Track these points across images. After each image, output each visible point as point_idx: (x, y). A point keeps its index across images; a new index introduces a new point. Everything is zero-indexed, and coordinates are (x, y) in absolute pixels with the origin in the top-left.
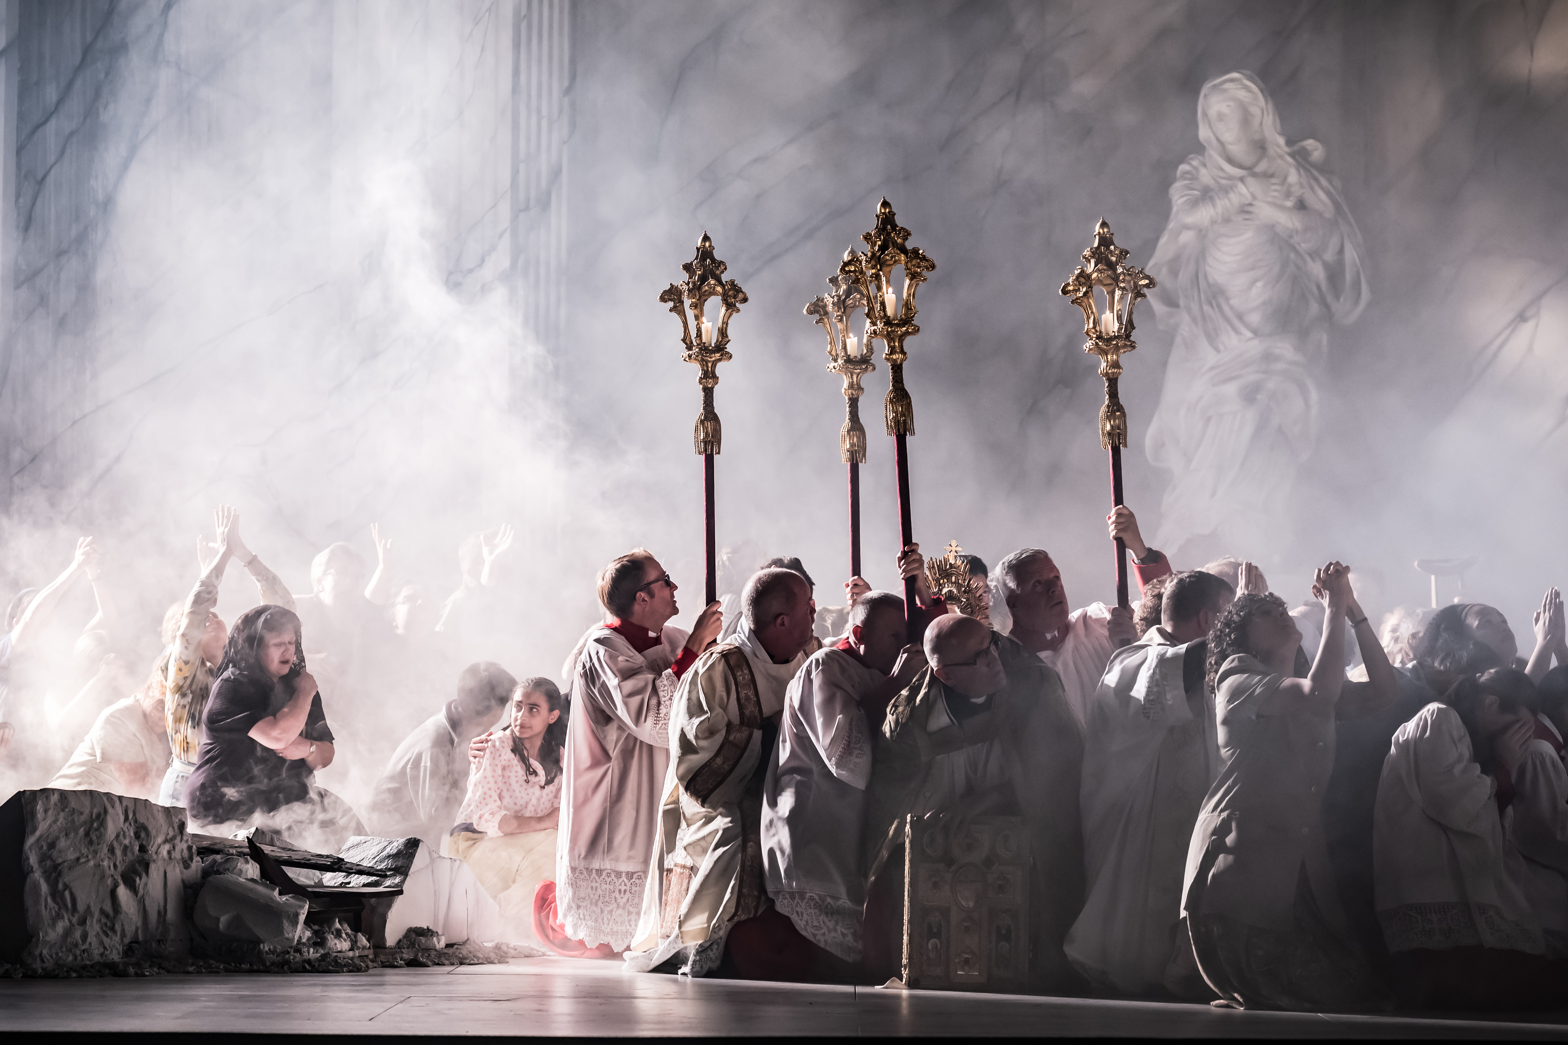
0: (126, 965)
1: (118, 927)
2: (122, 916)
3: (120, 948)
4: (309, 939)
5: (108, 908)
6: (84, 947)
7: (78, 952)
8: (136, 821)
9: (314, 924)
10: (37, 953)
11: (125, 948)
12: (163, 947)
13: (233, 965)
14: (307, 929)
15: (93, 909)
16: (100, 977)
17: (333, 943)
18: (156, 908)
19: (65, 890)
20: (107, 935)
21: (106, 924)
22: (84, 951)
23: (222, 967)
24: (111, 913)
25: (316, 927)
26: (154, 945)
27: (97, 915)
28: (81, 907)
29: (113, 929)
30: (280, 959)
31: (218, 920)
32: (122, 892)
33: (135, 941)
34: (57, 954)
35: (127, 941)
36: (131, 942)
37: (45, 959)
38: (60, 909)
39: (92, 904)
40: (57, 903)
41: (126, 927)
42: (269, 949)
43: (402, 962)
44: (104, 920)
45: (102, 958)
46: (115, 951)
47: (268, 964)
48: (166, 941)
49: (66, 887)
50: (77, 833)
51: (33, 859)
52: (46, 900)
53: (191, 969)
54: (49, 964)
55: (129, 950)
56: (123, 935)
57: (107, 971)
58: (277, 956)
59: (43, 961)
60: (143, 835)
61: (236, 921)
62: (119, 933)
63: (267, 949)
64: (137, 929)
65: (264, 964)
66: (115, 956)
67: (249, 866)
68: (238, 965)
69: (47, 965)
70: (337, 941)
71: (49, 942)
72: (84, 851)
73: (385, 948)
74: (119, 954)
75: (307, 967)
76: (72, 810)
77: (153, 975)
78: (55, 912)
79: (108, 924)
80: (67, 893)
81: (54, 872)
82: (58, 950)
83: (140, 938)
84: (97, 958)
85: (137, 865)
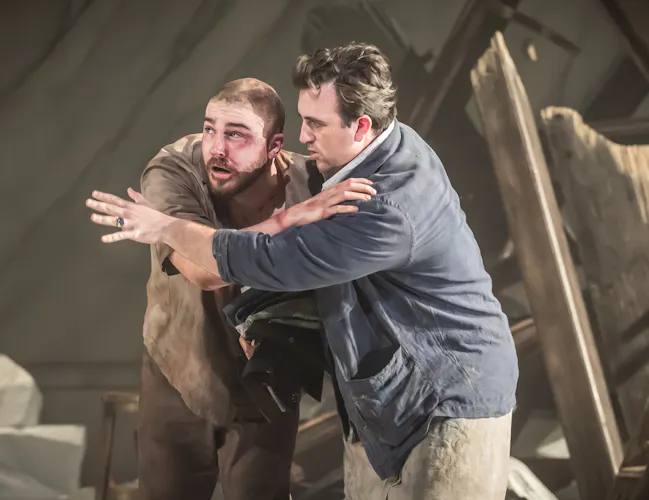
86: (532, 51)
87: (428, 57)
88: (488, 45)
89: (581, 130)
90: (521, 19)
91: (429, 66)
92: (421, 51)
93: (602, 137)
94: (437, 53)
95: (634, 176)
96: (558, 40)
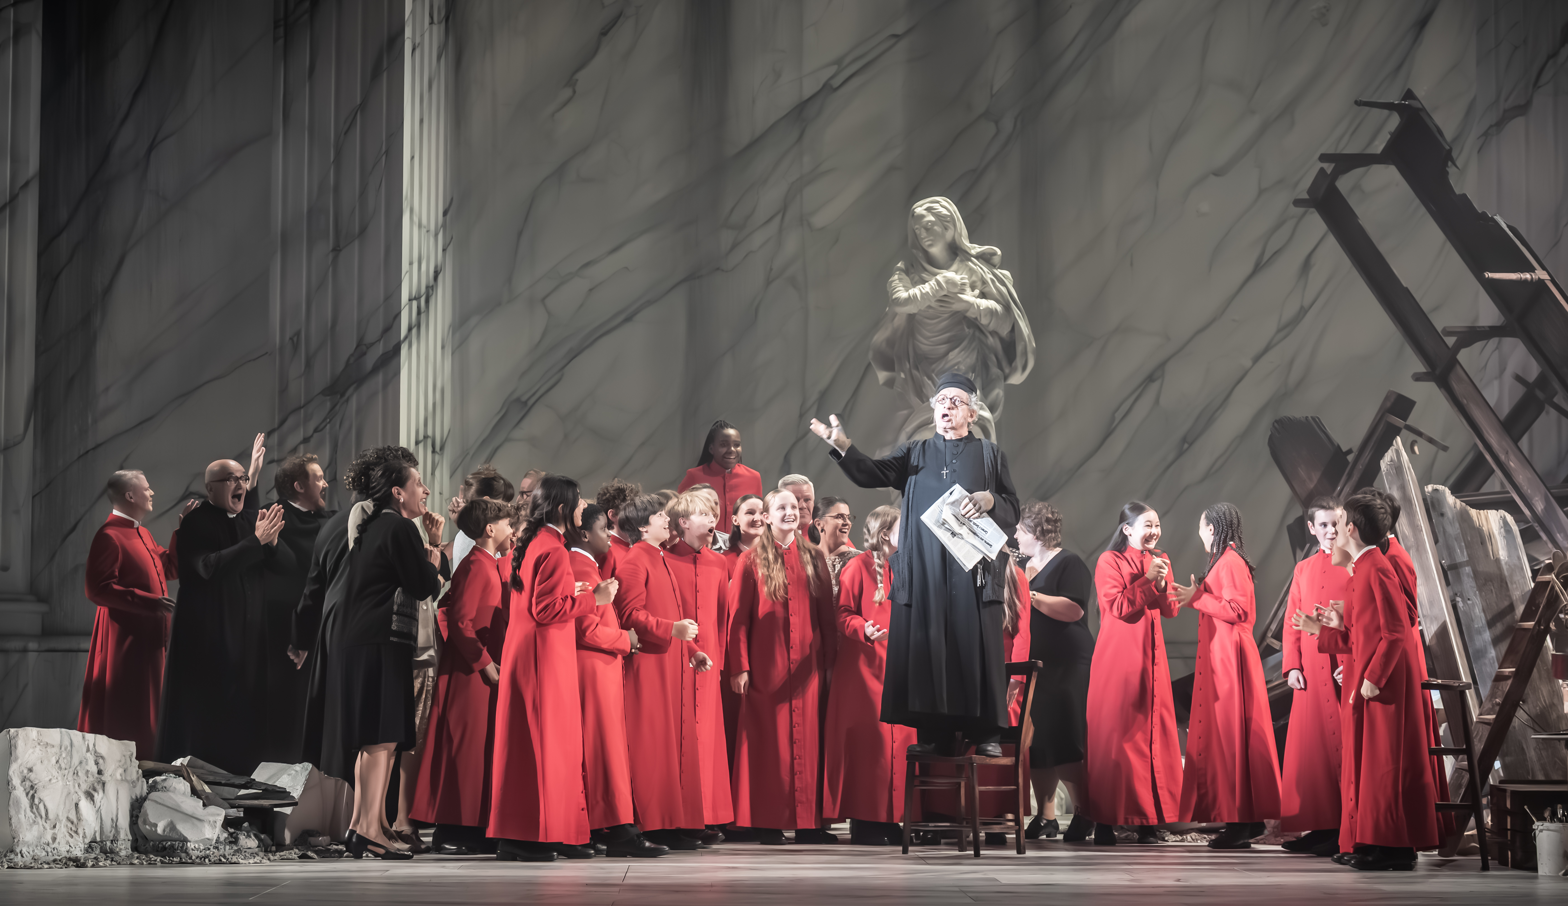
0: (86, 859)
1: (80, 831)
2: (83, 823)
3: (82, 846)
4: (226, 839)
5: (73, 817)
6: (53, 846)
7: (49, 850)
8: (96, 752)
9: (231, 828)
10: (18, 850)
11: (86, 846)
12: (115, 845)
13: (168, 859)
14: (224, 832)
15: (61, 818)
16: (66, 868)
17: (245, 842)
18: (110, 817)
19: (39, 803)
20: (72, 837)
21: (71, 829)
22: (54, 849)
23: (158, 860)
24: (75, 821)
25: (232, 830)
26: (109, 844)
27: (64, 820)
28: (51, 816)
29: (76, 832)
30: (203, 853)
31: (156, 825)
32: (84, 804)
33: (94, 841)
34: (33, 851)
35: (87, 841)
36: (90, 842)
37: (24, 855)
38: (36, 817)
39: (60, 814)
40: (34, 813)
41: (86, 831)
42: (195, 847)
43: (296, 856)
44: (70, 825)
45: (68, 854)
46: (78, 849)
47: (194, 858)
48: (117, 841)
49: (41, 800)
50: (49, 761)
51: (16, 781)
52: (25, 811)
53: (136, 862)
54: (28, 859)
55: (89, 848)
56: (84, 837)
57: (72, 863)
58: (200, 852)
59: (22, 856)
60: (101, 761)
61: (172, 826)
62: (81, 835)
63: (193, 846)
64: (95, 833)
65: (191, 858)
66: (78, 852)
67: (181, 785)
68: (171, 858)
69: (25, 859)
70: (247, 840)
71: (28, 842)
72: (55, 774)
73: (285, 845)
74: (81, 851)
75: (223, 860)
76: (45, 743)
77: (106, 866)
78: (32, 819)
79: (74, 829)
80: (41, 806)
81: (32, 791)
82: (35, 848)
83: (98, 839)
84: (65, 854)
85: (96, 784)
86: (1416, 448)
87: (1350, 451)
88: (1391, 444)
89: (1450, 499)
90: (1409, 428)
91: (1350, 458)
92: (1344, 449)
93: (1464, 504)
94: (1355, 449)
95: (1485, 529)
96: (1431, 441)
